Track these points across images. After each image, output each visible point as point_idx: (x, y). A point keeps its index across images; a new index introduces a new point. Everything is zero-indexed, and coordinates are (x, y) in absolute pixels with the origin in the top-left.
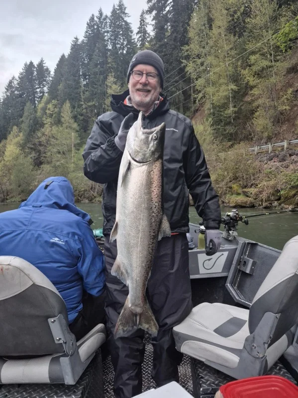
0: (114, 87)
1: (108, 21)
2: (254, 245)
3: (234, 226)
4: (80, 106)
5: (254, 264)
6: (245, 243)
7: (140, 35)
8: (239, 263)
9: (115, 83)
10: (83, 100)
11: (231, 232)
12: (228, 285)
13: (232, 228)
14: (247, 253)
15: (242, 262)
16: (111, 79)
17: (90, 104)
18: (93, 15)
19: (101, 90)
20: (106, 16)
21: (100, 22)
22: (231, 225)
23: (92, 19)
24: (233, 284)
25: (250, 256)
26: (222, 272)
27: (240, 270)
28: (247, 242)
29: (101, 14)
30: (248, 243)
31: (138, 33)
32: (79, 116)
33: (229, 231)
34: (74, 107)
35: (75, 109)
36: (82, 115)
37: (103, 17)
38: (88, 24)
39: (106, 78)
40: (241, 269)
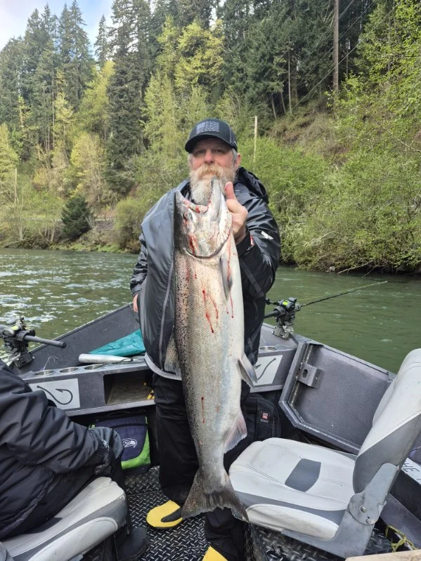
0: (65, 111)
1: (58, 23)
2: (316, 347)
3: (289, 320)
4: (18, 129)
5: (319, 373)
6: (306, 344)
7: (99, 47)
8: (298, 371)
9: (66, 106)
10: (22, 122)
11: (284, 327)
12: (283, 402)
13: (287, 323)
14: (308, 358)
15: (302, 371)
16: (60, 101)
17: (33, 128)
18: (36, 11)
19: (47, 113)
20: (56, 17)
21: (47, 22)
22: (286, 318)
23: (35, 15)
24: (288, 400)
25: (312, 362)
26: (274, 384)
27: (298, 381)
28: (309, 342)
29: (48, 12)
30: (311, 344)
31: (96, 44)
32: (18, 142)
33: (282, 325)
34: (11, 130)
35: (13, 133)
36: (21, 140)
37: (50, 17)
38: (29, 21)
39: (54, 97)
40: (301, 380)
